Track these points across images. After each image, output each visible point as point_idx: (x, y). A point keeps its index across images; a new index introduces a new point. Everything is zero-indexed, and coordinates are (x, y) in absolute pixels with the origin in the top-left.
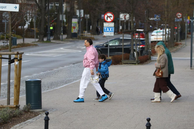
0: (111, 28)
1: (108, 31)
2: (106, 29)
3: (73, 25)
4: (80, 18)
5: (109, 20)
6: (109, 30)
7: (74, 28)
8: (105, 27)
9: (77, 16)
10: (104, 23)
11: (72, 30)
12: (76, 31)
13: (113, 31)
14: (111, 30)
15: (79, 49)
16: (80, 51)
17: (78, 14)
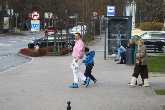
0: (37, 25)
1: (34, 28)
2: (33, 26)
3: (4, 22)
4: (11, 16)
5: (35, 18)
6: (36, 26)
7: (6, 25)
8: (32, 24)
9: (9, 14)
10: (31, 21)
11: (4, 27)
12: (7, 28)
13: (39, 27)
14: (37, 27)
16: (11, 45)
17: (9, 13)
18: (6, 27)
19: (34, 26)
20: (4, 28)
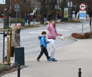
4: (70, 7)
5: (83, 9)
6: (83, 15)
7: (66, 14)
8: (80, 14)
14: (84, 15)
15: (67, 29)
16: (67, 30)
17: (68, 5)
18: (66, 16)
19: (82, 15)
20: (64, 17)
